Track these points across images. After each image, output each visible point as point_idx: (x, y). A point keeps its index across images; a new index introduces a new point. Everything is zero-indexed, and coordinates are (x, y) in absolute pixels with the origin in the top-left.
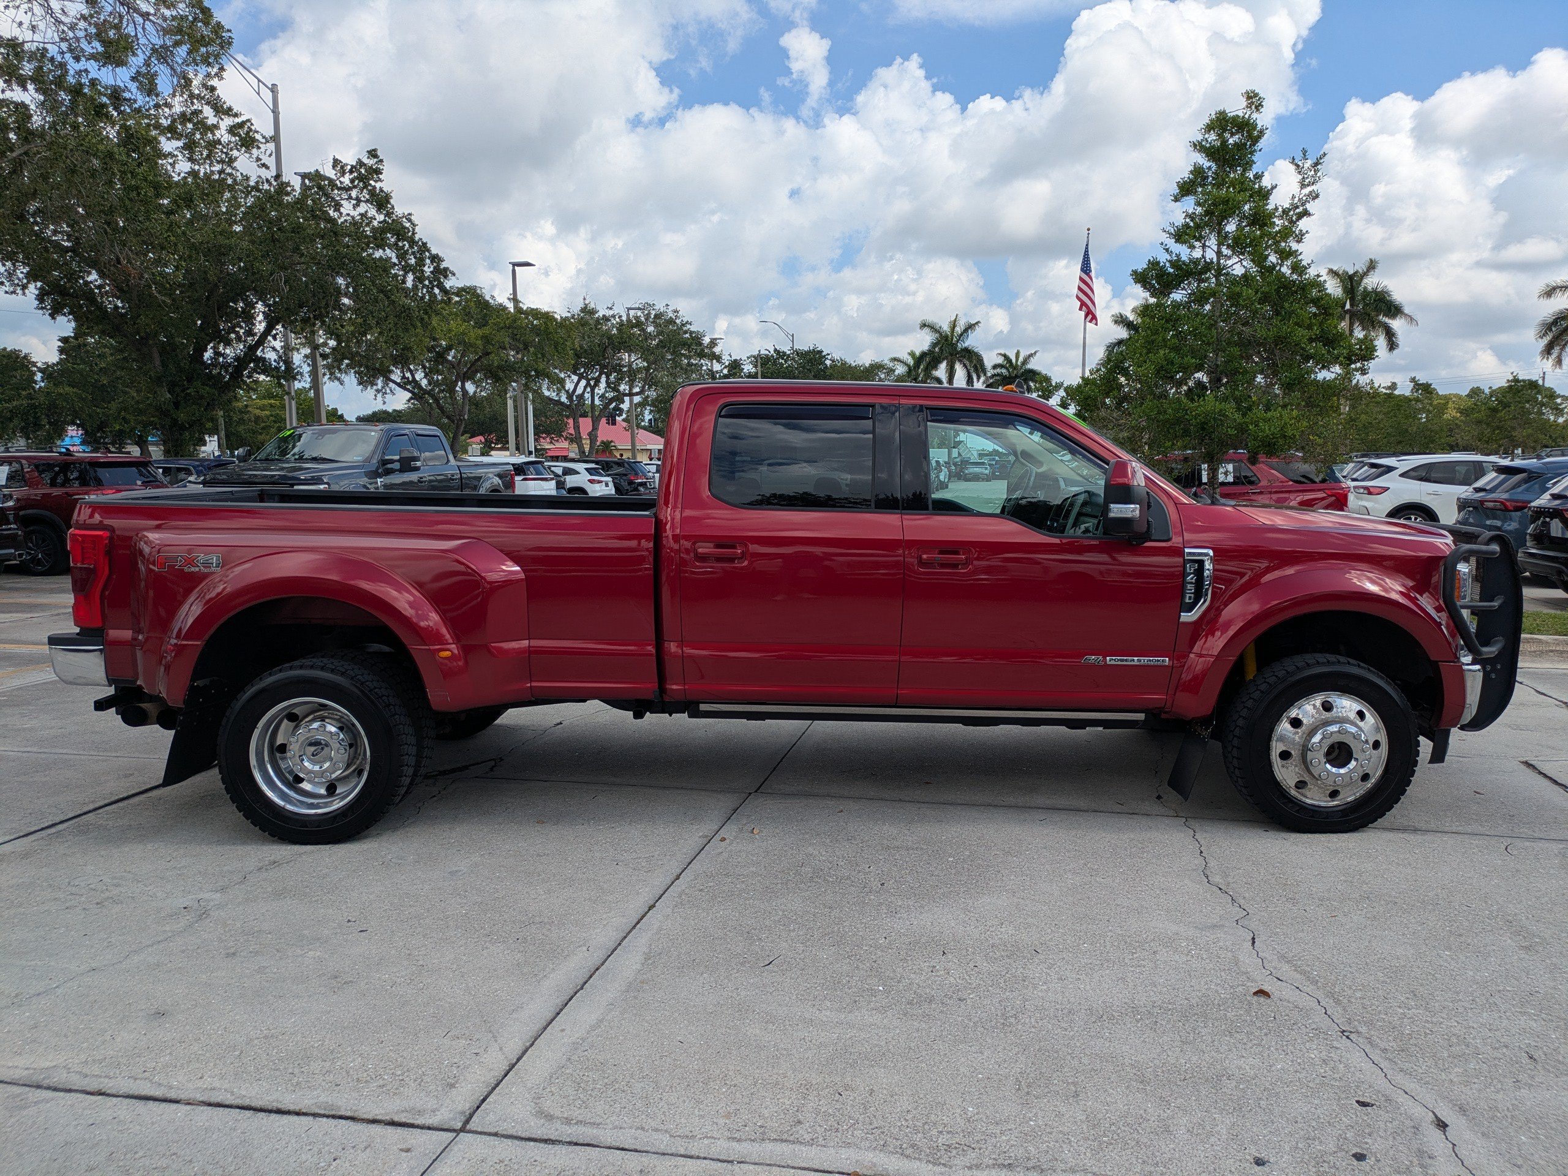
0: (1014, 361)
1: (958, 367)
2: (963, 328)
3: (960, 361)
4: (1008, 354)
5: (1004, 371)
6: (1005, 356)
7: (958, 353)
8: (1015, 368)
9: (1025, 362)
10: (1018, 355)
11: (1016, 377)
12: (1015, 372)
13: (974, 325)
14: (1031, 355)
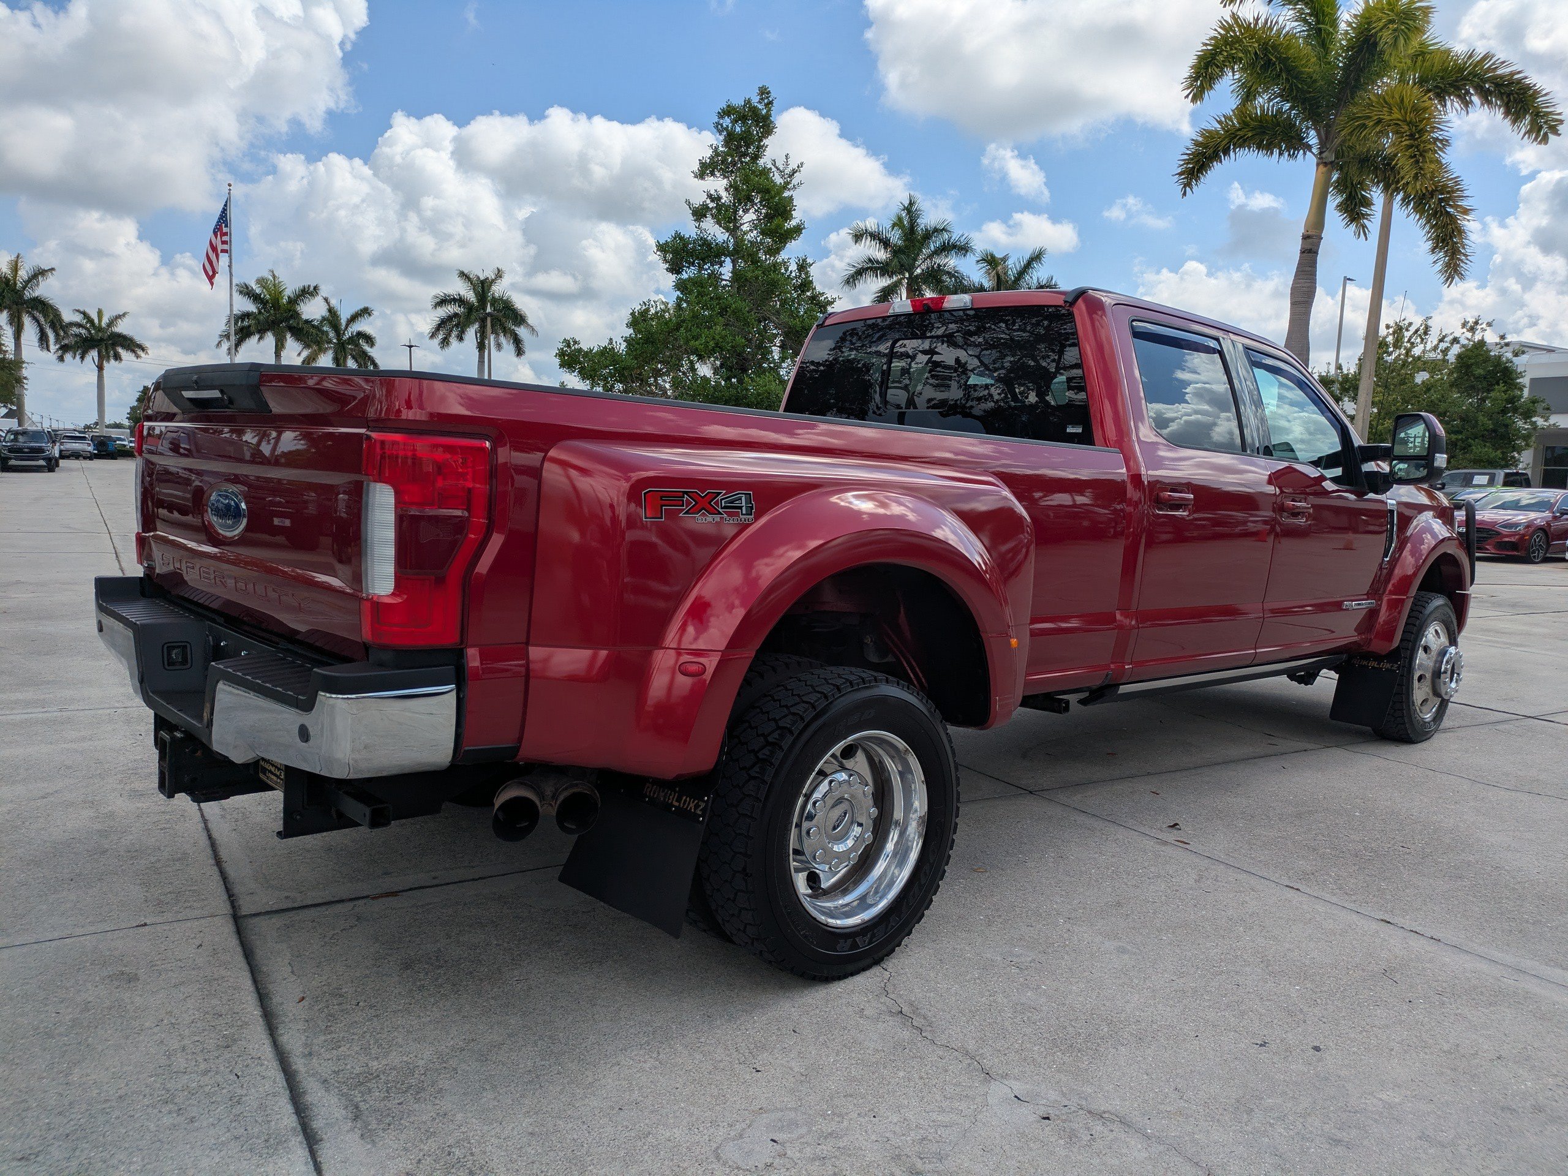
0: (96, 321)
1: (27, 321)
2: (31, 273)
3: (28, 312)
4: (88, 311)
5: (83, 331)
6: (84, 314)
7: (26, 302)
8: (99, 329)
9: (111, 324)
10: (100, 313)
11: (102, 340)
12: (100, 334)
13: (47, 271)
14: (119, 317)
